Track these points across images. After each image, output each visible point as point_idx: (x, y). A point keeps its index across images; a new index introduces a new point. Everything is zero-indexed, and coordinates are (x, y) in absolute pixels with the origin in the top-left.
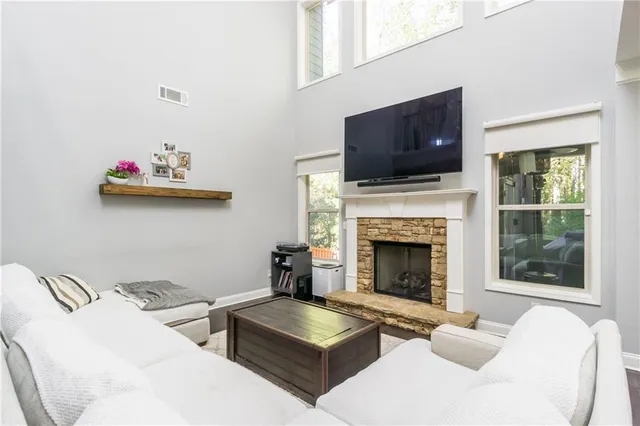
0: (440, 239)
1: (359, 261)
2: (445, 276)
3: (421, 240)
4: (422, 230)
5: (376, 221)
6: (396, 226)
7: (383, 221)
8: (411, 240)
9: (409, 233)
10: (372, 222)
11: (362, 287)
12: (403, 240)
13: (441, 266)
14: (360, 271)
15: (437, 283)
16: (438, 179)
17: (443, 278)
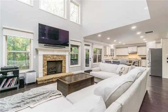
0: (65, 59)
1: (43, 67)
2: (65, 66)
3: (61, 60)
4: (61, 58)
5: (49, 56)
6: (55, 57)
7: (51, 56)
8: (59, 60)
9: (58, 58)
10: (48, 56)
11: (44, 74)
12: (57, 60)
13: (65, 65)
14: (44, 70)
15: (64, 68)
16: (65, 47)
17: (65, 67)
